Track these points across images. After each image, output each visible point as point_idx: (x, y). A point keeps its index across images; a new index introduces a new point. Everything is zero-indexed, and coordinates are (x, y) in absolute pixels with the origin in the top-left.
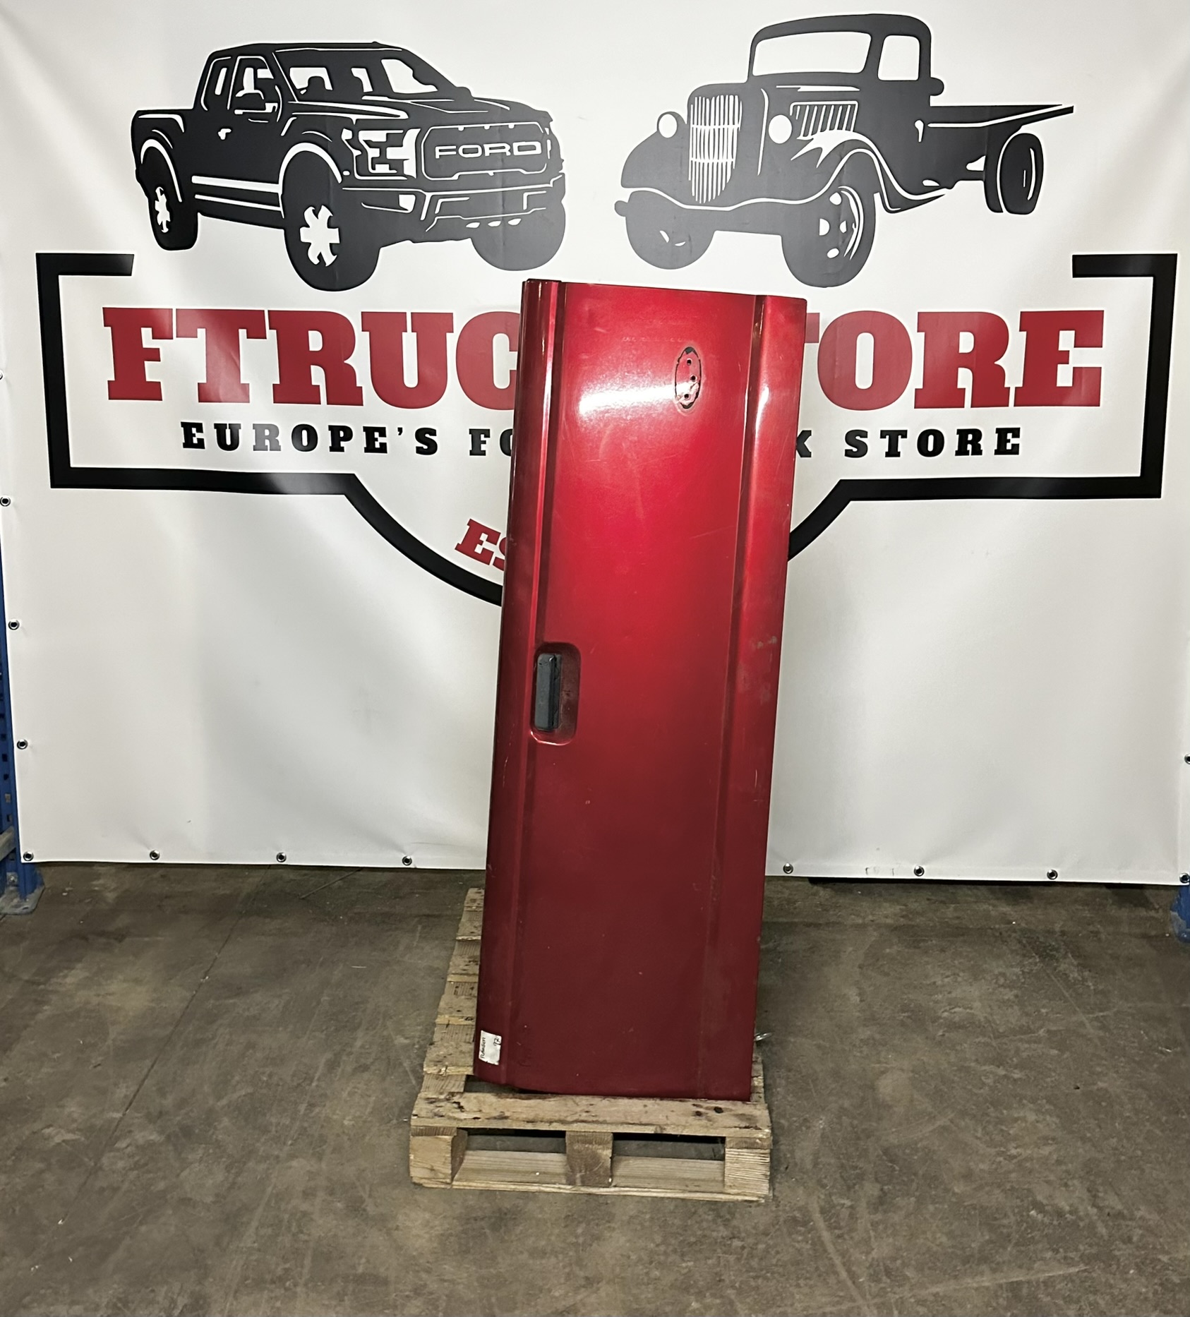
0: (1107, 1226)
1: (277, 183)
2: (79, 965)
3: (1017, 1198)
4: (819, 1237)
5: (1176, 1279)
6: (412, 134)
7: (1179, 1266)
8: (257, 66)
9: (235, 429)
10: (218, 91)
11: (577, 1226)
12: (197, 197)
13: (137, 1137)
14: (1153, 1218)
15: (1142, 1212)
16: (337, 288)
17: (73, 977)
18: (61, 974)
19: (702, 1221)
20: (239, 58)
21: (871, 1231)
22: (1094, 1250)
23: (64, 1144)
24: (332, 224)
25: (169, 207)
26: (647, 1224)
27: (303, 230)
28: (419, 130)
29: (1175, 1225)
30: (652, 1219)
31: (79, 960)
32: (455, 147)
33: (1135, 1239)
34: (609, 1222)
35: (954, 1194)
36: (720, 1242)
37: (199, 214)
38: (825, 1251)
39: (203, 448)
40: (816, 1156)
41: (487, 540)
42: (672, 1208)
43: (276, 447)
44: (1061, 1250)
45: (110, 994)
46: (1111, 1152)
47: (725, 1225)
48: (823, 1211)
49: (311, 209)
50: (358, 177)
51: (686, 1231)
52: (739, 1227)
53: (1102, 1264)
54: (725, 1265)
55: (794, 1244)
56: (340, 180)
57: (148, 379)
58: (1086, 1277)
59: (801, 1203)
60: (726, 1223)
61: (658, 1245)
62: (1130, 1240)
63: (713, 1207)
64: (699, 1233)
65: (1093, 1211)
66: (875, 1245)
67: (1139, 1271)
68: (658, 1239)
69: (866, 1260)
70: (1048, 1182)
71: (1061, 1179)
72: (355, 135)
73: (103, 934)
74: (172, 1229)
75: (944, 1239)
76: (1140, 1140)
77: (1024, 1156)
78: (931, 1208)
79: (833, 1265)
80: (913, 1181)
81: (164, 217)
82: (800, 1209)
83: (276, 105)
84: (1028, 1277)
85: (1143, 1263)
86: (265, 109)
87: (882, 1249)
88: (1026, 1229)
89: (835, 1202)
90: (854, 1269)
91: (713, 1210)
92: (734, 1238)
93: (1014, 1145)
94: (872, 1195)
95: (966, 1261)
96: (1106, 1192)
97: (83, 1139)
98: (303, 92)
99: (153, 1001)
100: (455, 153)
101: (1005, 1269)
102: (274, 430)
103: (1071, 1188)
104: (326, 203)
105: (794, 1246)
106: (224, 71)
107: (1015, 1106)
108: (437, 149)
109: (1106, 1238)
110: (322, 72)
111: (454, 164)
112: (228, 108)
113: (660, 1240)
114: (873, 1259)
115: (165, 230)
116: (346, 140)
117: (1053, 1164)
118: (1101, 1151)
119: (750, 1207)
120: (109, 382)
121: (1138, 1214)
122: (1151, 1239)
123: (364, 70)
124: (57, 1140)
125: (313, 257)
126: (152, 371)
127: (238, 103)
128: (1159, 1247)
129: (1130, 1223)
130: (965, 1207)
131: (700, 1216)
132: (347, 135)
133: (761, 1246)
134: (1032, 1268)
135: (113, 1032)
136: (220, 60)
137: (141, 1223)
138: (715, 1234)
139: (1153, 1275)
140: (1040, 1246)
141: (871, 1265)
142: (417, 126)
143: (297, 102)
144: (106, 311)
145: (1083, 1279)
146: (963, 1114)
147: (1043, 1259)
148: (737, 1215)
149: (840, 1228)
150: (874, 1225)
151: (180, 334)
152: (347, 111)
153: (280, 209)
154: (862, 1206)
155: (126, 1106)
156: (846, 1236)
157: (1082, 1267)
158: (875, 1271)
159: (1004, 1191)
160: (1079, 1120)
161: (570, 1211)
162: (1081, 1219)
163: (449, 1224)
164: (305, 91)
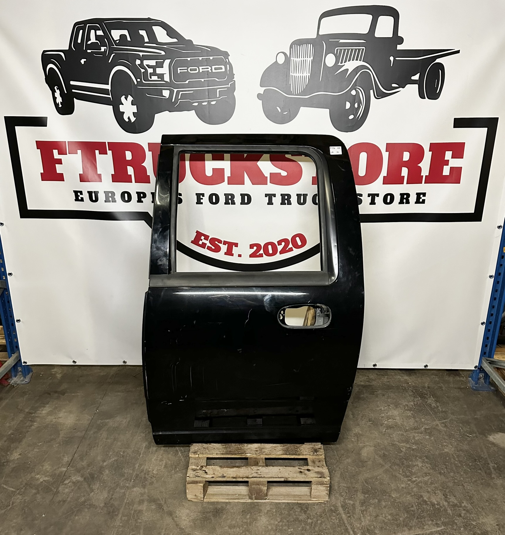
0: (451, 510)
1: (108, 84)
2: (48, 406)
3: (417, 499)
4: (341, 517)
5: (479, 532)
6: (167, 62)
7: (480, 526)
8: (96, 29)
9: (96, 193)
10: (79, 41)
11: (247, 515)
12: (73, 91)
13: (73, 478)
14: (469, 506)
15: (465, 504)
16: (137, 132)
17: (44, 411)
18: (41, 409)
19: (296, 511)
20: (88, 25)
21: (361, 514)
22: (447, 520)
23: (44, 482)
24: (133, 104)
25: (61, 95)
26: (274, 513)
27: (121, 106)
28: (170, 60)
29: (477, 508)
30: (276, 511)
31: (48, 404)
32: (186, 68)
33: (462, 515)
34: (259, 513)
35: (392, 497)
36: (303, 520)
37: (74, 99)
38: (344, 523)
39: (84, 201)
40: (339, 483)
41: (204, 239)
42: (284, 506)
43: (114, 201)
44: (435, 521)
45: (60, 418)
46: (451, 478)
47: (305, 513)
48: (342, 506)
49: (124, 96)
50: (144, 82)
51: (290, 516)
52: (310, 514)
53: (450, 526)
54: (305, 530)
55: (331, 520)
56: (136, 83)
57: (58, 172)
58: (445, 532)
59: (334, 503)
60: (305, 512)
61: (279, 522)
62: (460, 516)
63: (300, 505)
64: (295, 517)
65: (446, 504)
66: (363, 520)
67: (465, 529)
68: (279, 520)
69: (360, 526)
70: (428, 492)
71: (433, 491)
72: (142, 62)
73: (56, 392)
74: (88, 518)
75: (389, 517)
76: (462, 473)
77: (418, 480)
78: (384, 504)
79: (347, 529)
80: (376, 492)
81: (59, 100)
82: (333, 506)
83: (106, 48)
84: (422, 532)
85: (466, 526)
86: (101, 50)
87: (366, 522)
88: (421, 512)
89: (347, 502)
90: (355, 530)
91: (300, 507)
92: (308, 518)
93: (415, 477)
94: (361, 499)
95: (398, 526)
96: (450, 496)
97: (51, 480)
98: (117, 42)
99: (76, 421)
100: (186, 71)
101: (413, 528)
102: (113, 194)
103: (437, 494)
104: (131, 94)
105: (332, 522)
106: (81, 31)
107: (414, 460)
108: (179, 69)
109: (451, 515)
110: (125, 32)
111: (186, 76)
112: (84, 49)
113: (280, 520)
114: (363, 526)
115: (60, 106)
116: (138, 65)
117: (429, 484)
118: (448, 478)
119: (314, 505)
120: (41, 173)
121: (463, 505)
122: (468, 515)
123: (145, 31)
124: (41, 480)
125: (126, 119)
126: (59, 169)
127: (89, 47)
128: (472, 518)
129: (460, 508)
130: (397, 503)
131: (295, 510)
132: (138, 62)
133: (319, 522)
134: (424, 529)
135: (62, 434)
136: (79, 26)
137: (75, 516)
138: (301, 517)
139: (470, 530)
140: (426, 519)
141: (362, 529)
142: (169, 58)
143: (115, 46)
144: (37, 142)
145: (443, 532)
146: (395, 464)
147: (428, 524)
148: (309, 509)
149: (349, 514)
150: (362, 511)
151: (70, 153)
152: (137, 51)
153: (110, 96)
154: (357, 504)
155: (68, 466)
156: (352, 517)
157: (443, 527)
158: (363, 531)
159: (412, 496)
160: (438, 465)
161: (244, 509)
162: (441, 507)
163: (197, 515)
164: (118, 41)
